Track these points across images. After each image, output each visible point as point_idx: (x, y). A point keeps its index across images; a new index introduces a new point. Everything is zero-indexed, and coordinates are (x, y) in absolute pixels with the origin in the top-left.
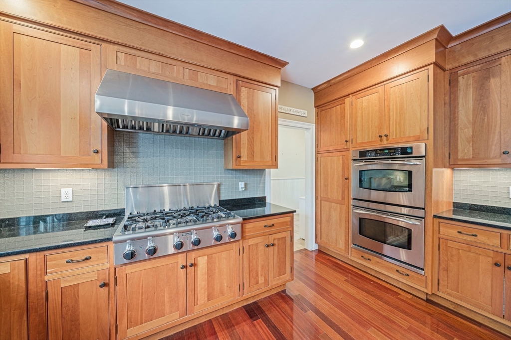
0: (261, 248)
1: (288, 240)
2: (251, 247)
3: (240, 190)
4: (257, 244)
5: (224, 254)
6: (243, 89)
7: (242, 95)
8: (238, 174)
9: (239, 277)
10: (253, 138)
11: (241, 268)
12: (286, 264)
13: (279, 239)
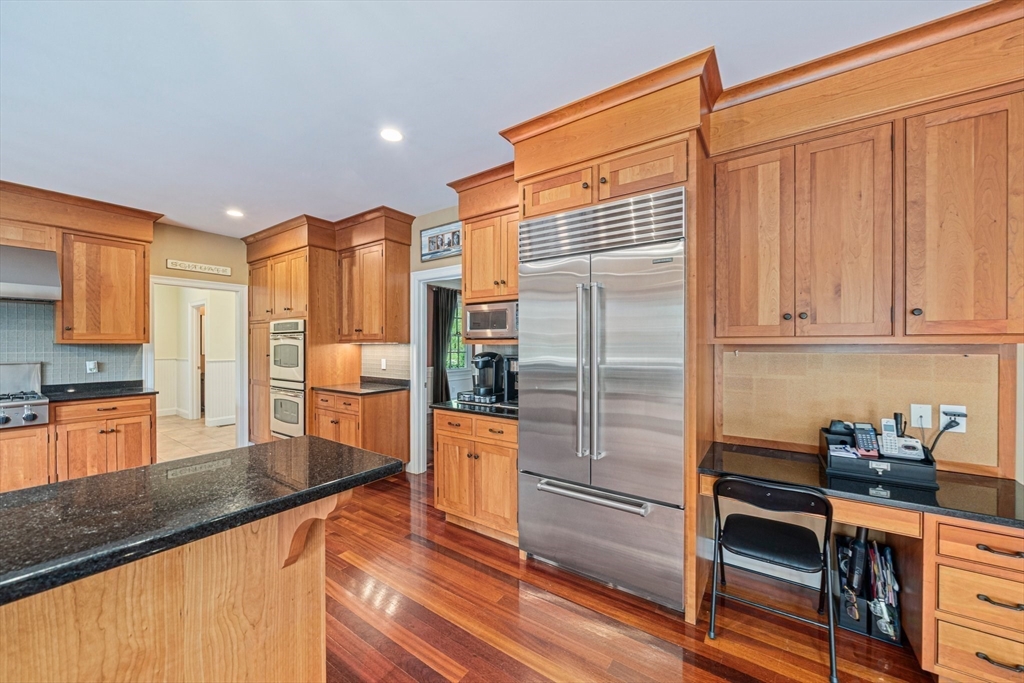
0: (92, 435)
1: (146, 426)
2: (71, 435)
3: (88, 371)
4: (84, 430)
5: (19, 442)
6: (77, 245)
7: (75, 252)
8: (83, 351)
9: (48, 467)
10: (98, 306)
11: (52, 457)
12: (141, 454)
13: (126, 425)
